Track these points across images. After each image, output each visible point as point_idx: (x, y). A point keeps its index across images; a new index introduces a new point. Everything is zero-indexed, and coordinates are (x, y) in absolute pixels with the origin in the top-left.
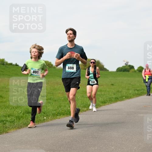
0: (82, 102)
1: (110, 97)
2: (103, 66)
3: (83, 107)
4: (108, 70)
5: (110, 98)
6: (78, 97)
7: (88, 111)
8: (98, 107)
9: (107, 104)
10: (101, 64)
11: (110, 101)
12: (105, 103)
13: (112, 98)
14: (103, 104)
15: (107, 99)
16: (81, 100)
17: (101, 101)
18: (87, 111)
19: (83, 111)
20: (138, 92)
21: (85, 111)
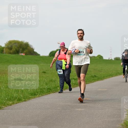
0: (7, 94)
1: (41, 87)
2: (33, 50)
3: (8, 100)
4: (39, 55)
5: (41, 89)
6: (2, 88)
7: (15, 105)
8: (26, 100)
9: (37, 96)
10: (30, 47)
11: (41, 93)
12: (35, 95)
13: (44, 88)
14: (32, 96)
15: (38, 90)
16: (5, 91)
17: (30, 92)
18: (13, 105)
19: (8, 105)
20: (75, 81)
21: (11, 105)
